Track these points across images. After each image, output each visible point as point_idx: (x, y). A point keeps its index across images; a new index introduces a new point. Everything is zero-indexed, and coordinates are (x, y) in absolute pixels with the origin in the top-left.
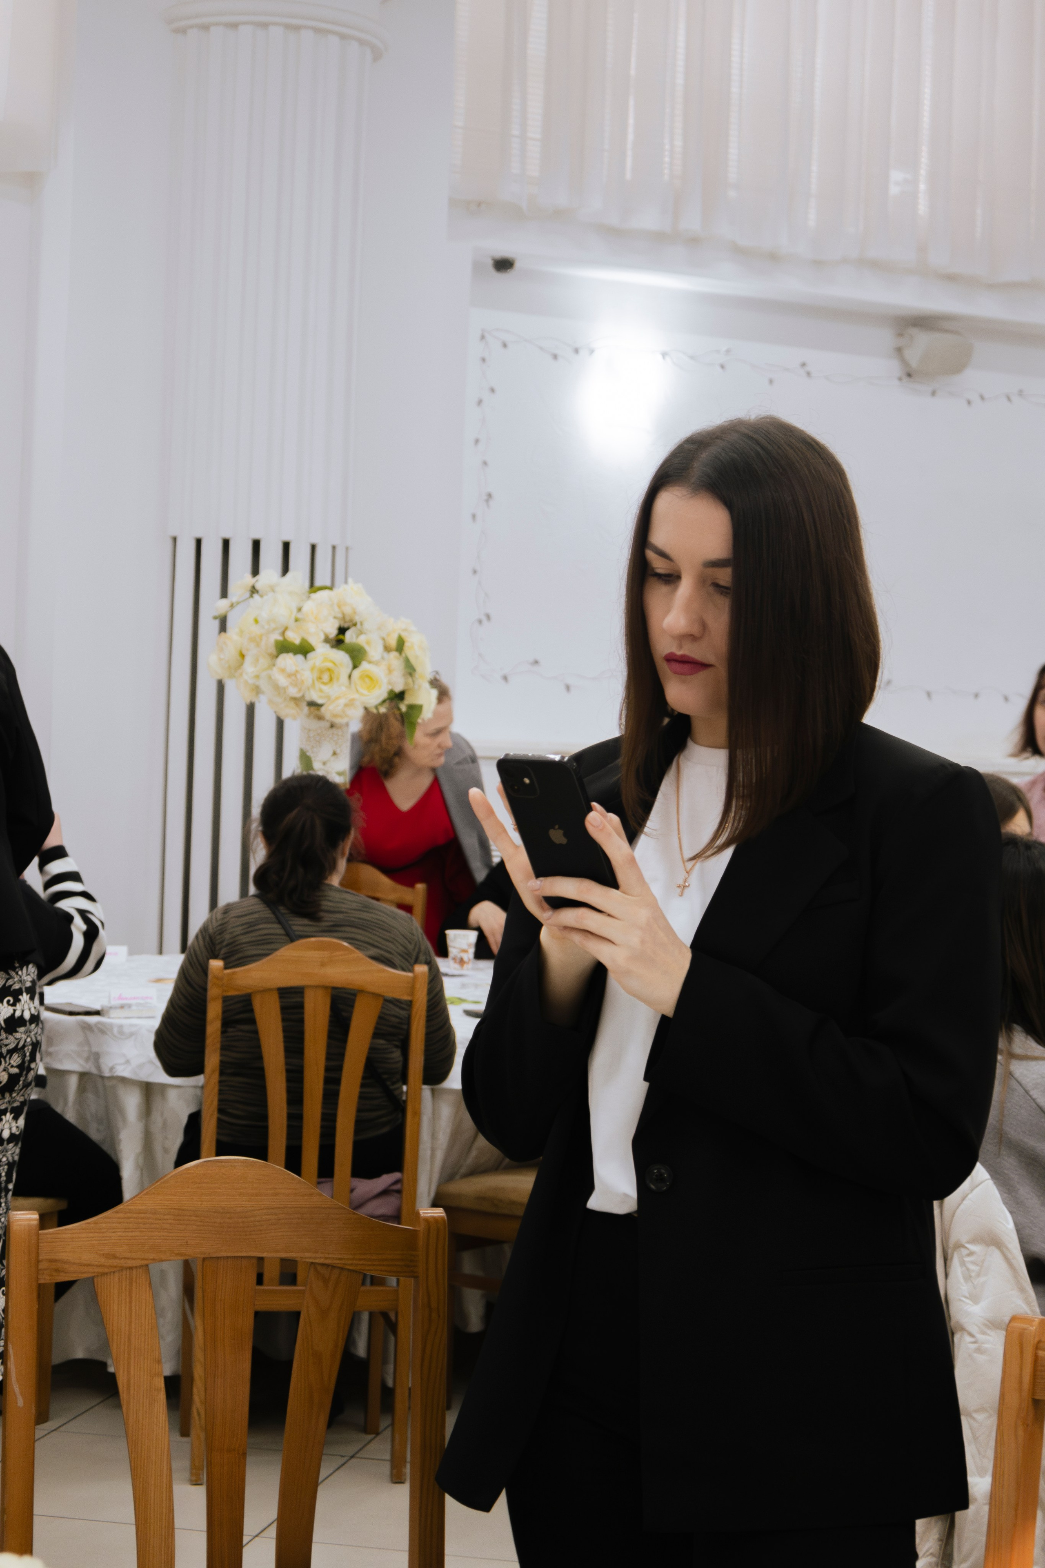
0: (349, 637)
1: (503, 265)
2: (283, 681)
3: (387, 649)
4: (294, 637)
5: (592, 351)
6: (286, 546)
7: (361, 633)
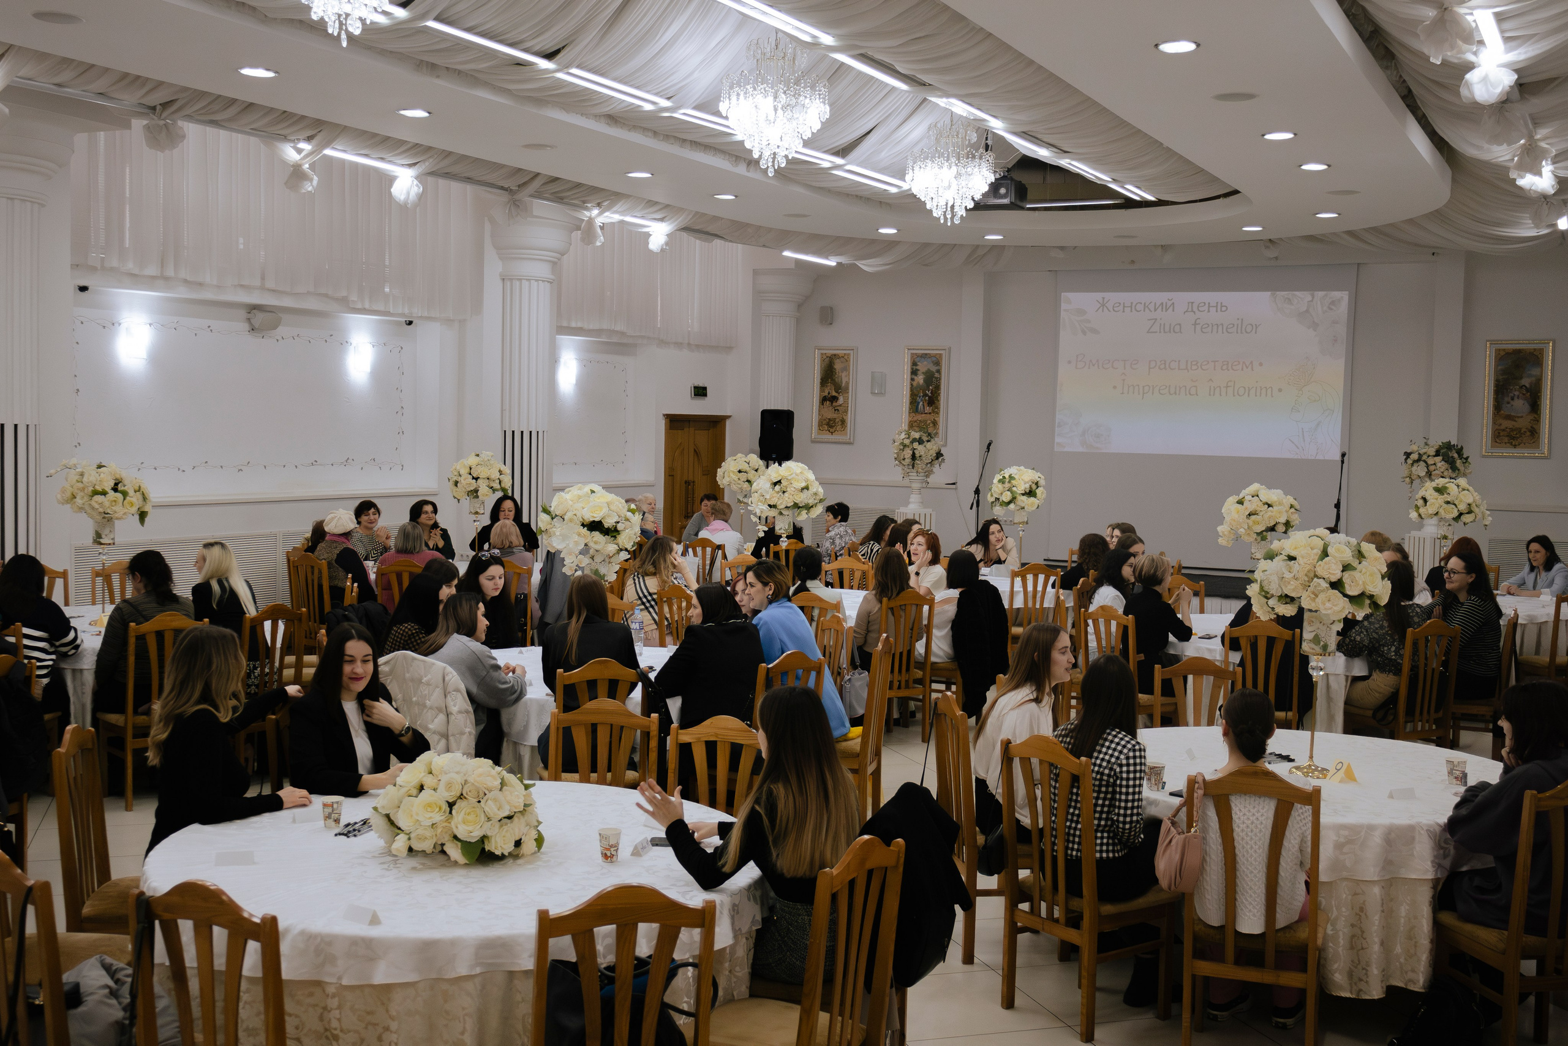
0: (120, 487)
1: (83, 289)
2: (97, 506)
3: (135, 492)
4: (99, 488)
5: (120, 324)
6: (16, 426)
7: (124, 486)
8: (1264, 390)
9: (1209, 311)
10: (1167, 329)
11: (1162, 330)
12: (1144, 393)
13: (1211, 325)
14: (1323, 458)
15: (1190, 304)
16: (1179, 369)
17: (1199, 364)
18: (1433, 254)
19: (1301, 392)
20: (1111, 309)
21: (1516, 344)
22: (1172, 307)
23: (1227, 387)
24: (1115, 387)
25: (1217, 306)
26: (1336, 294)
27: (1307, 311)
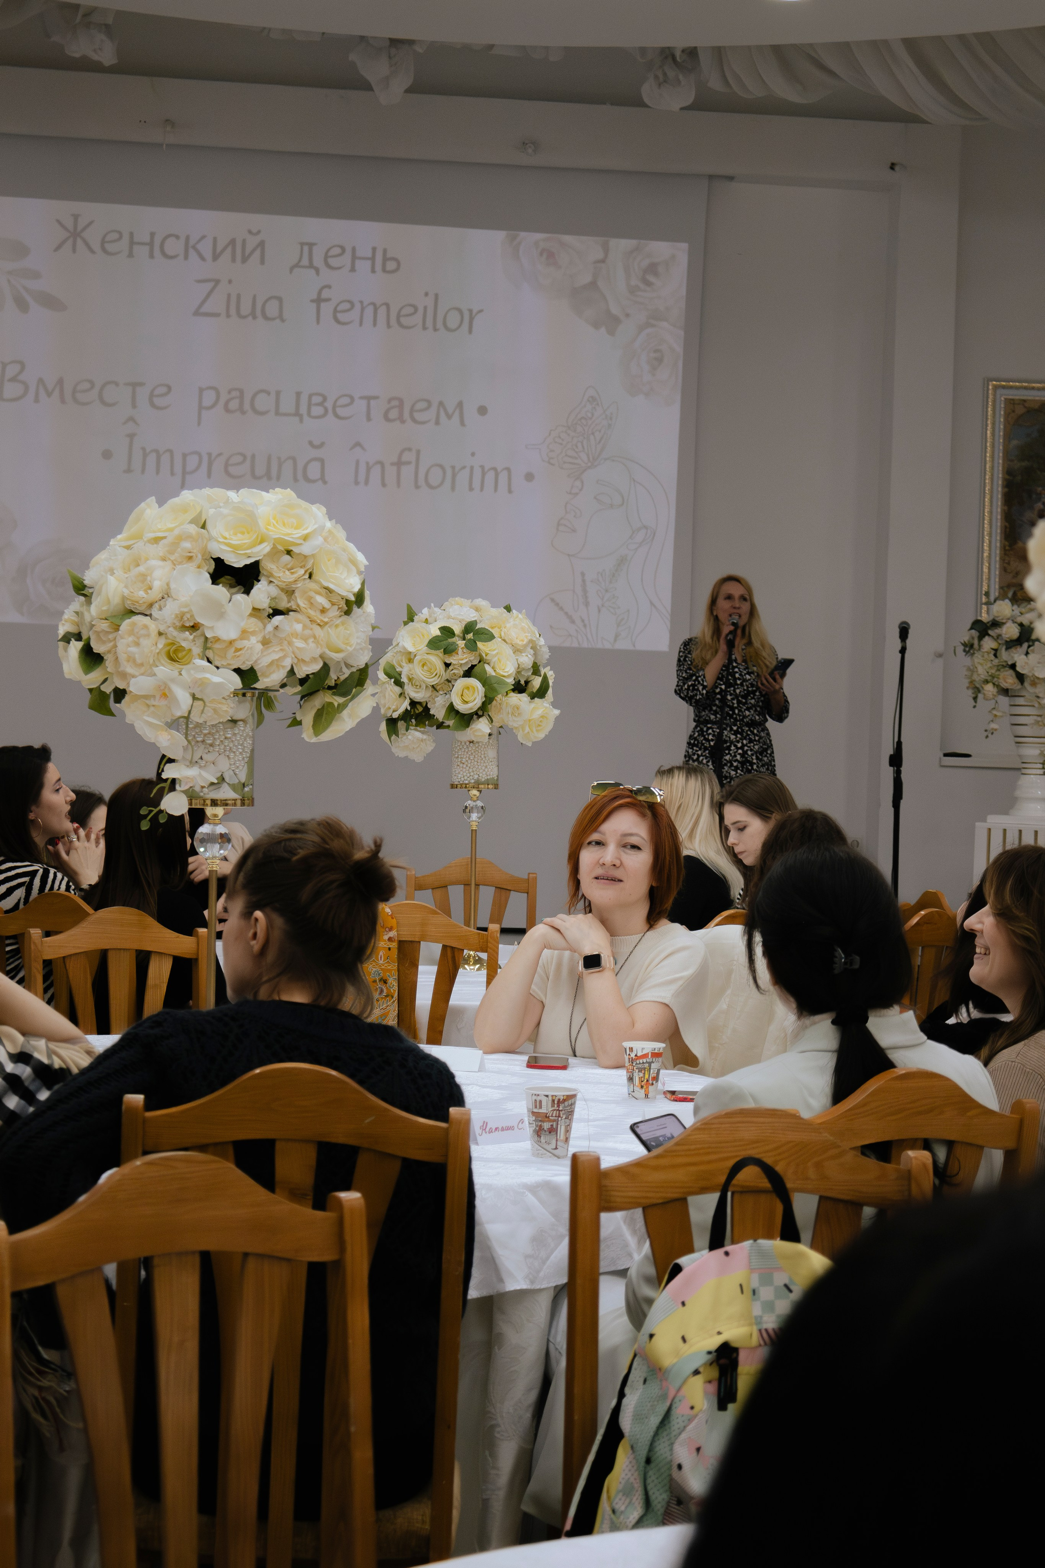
8: (490, 476)
9: (353, 269)
10: (246, 308)
11: (233, 311)
12: (184, 473)
13: (358, 306)
14: (631, 648)
15: (306, 248)
16: (277, 413)
17: (329, 405)
18: (892, 167)
19: (578, 483)
20: (96, 247)
21: (1017, 388)
22: (258, 253)
23: (399, 464)
24: (107, 455)
25: (373, 259)
26: (661, 249)
27: (593, 285)
